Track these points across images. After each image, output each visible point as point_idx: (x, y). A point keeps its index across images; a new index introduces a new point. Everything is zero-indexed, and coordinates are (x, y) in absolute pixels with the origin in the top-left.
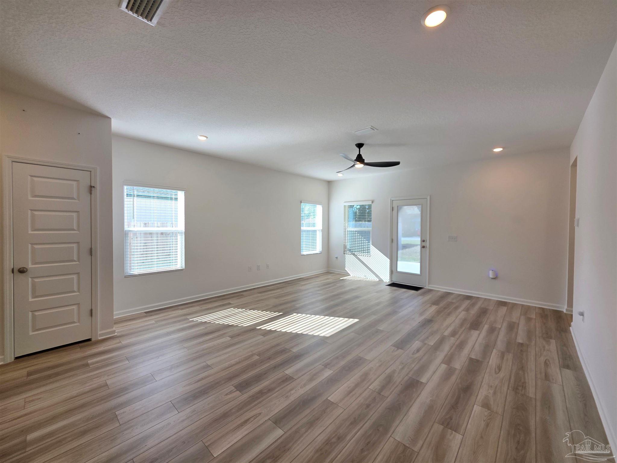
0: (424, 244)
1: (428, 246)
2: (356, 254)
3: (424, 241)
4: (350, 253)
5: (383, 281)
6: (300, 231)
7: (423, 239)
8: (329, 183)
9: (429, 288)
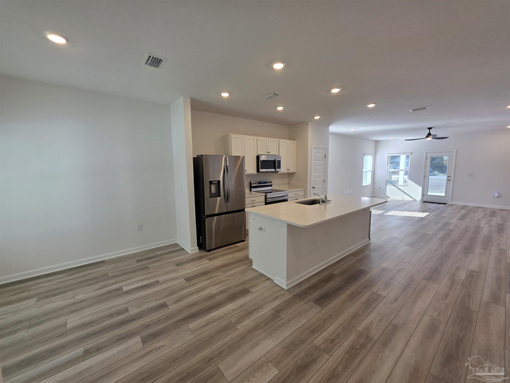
0: (449, 178)
1: (452, 179)
2: (396, 185)
3: (449, 177)
4: (391, 185)
5: (416, 200)
6: (363, 172)
7: (449, 175)
8: (376, 141)
9: (451, 203)
